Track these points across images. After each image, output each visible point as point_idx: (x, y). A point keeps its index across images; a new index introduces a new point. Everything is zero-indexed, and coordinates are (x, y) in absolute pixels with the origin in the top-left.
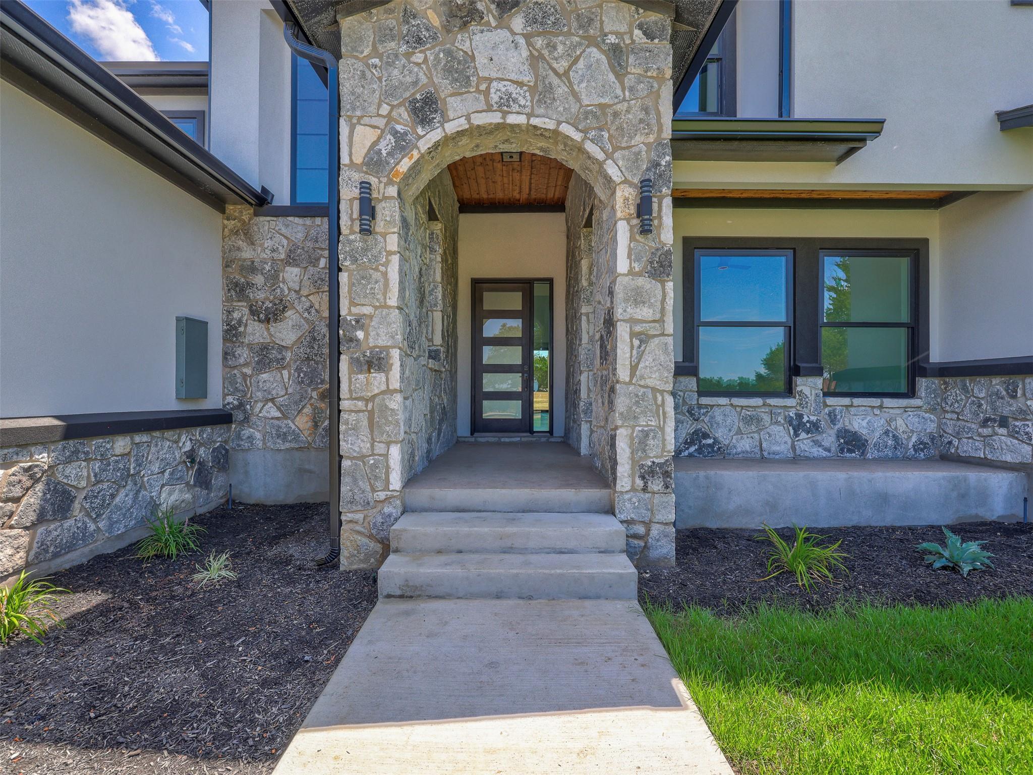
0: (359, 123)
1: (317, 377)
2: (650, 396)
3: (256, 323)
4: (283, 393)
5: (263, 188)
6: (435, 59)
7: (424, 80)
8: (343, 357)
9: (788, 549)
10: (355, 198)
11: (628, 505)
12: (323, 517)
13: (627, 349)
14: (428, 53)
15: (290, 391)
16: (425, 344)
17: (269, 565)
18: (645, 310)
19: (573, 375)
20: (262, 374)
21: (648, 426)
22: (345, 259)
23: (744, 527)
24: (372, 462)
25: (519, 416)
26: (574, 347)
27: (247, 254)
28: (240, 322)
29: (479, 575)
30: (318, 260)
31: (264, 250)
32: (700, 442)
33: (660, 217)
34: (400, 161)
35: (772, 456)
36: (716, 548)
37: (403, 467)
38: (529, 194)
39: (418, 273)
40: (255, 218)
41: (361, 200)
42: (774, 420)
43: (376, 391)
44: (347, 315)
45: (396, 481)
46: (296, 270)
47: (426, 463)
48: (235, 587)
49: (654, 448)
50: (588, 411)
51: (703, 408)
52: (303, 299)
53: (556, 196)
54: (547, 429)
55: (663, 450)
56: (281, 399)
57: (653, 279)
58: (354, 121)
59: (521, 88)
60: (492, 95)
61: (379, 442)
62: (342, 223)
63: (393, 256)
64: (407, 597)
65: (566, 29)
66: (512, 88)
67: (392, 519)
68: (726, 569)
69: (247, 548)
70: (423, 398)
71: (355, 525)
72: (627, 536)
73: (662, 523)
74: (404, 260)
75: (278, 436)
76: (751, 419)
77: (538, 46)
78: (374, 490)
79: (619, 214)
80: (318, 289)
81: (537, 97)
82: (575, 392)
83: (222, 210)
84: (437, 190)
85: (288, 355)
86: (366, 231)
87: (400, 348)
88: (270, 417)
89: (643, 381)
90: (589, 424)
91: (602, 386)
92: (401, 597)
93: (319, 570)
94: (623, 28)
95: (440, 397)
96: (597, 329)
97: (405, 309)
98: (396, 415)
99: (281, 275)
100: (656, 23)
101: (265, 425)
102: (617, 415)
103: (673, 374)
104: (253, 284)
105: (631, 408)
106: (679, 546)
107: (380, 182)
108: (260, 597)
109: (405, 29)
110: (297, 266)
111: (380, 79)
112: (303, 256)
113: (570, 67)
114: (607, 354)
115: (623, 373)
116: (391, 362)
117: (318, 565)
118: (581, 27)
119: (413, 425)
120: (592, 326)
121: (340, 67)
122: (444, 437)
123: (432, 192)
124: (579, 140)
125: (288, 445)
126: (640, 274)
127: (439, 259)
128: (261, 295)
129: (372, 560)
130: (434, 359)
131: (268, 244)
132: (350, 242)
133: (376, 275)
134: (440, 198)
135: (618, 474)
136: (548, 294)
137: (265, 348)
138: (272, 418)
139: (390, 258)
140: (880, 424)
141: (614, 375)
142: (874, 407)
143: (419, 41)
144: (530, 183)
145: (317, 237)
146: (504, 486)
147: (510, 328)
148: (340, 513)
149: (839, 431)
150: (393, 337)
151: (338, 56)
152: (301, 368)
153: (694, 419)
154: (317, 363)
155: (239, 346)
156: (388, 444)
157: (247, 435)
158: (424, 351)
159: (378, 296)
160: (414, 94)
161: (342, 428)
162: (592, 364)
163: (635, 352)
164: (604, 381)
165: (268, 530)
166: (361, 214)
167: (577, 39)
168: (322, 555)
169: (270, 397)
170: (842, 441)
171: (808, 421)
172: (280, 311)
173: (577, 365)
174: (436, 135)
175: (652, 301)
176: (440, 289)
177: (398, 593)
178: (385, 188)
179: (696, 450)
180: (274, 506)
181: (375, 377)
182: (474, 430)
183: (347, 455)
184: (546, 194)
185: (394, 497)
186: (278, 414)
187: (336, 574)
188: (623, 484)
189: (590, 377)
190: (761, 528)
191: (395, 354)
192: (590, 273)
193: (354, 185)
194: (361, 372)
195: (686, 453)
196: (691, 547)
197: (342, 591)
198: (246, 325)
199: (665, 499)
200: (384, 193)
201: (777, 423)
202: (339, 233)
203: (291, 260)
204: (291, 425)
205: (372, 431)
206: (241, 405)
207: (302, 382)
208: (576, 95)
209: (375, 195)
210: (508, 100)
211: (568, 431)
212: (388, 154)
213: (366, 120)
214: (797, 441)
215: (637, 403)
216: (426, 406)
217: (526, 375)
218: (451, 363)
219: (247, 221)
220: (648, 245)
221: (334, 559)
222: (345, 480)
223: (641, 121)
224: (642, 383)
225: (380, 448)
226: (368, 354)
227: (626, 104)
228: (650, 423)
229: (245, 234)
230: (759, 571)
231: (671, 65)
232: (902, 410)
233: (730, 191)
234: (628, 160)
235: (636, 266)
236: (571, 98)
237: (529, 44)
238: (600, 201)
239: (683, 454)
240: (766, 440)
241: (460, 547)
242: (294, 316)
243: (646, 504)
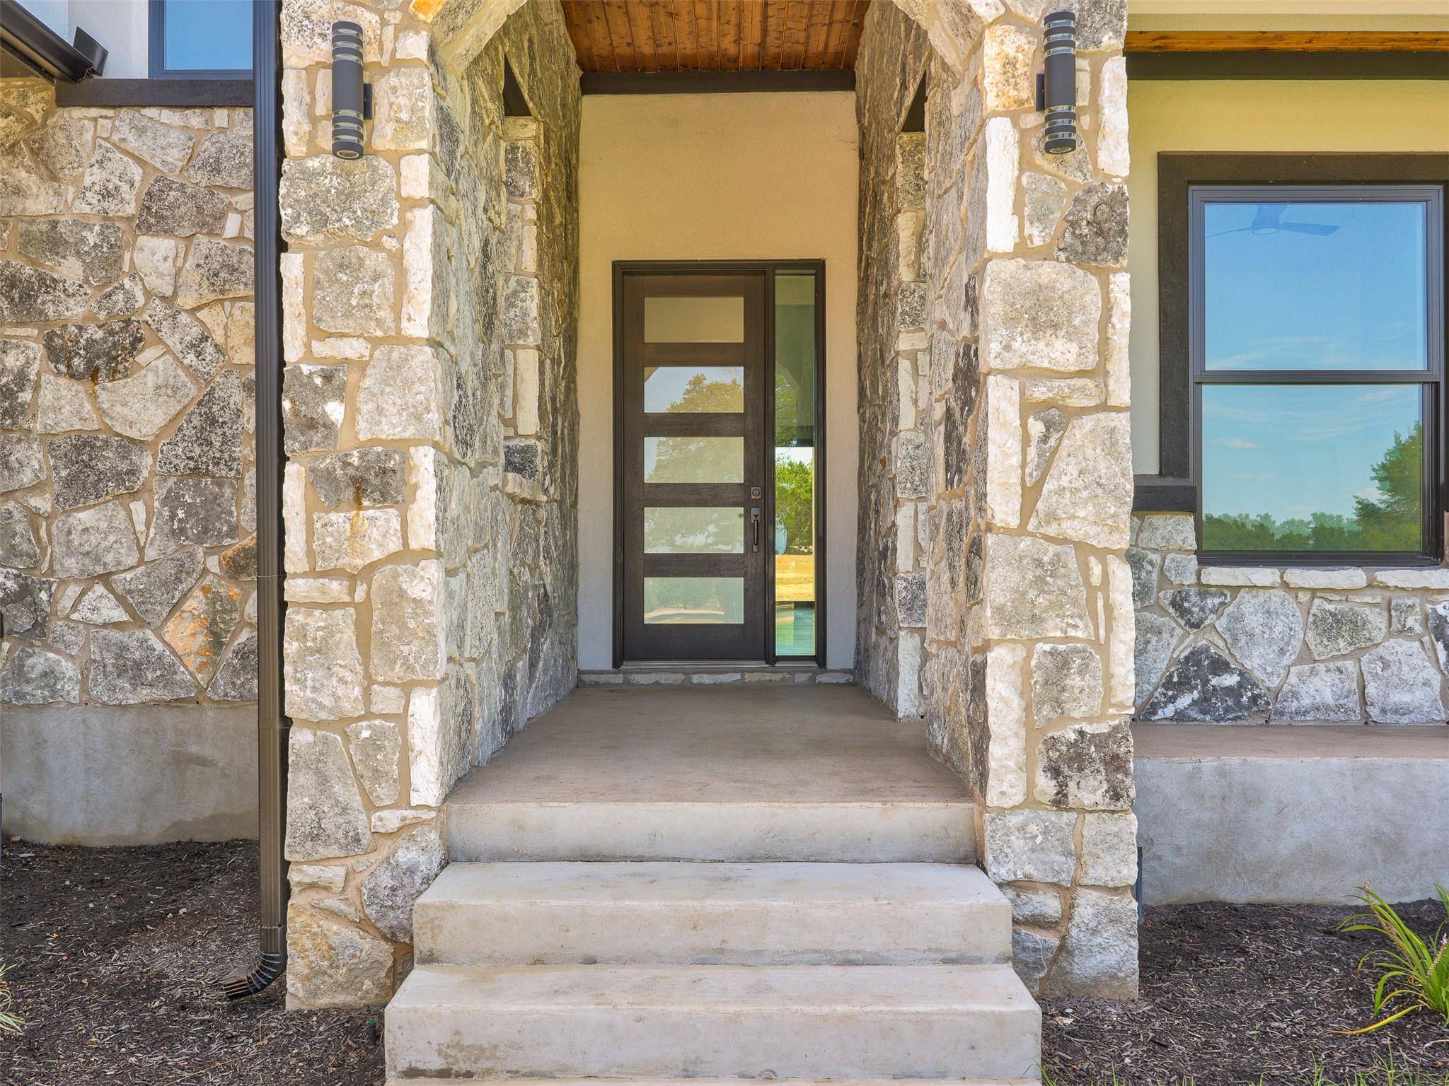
1: (219, 518)
2: (1072, 563)
3: (63, 381)
4: (132, 560)
5: (81, 35)
8: (290, 468)
9: (1425, 951)
10: (322, 65)
11: (1017, 843)
12: (236, 877)
13: (1014, 445)
15: (151, 554)
16: (498, 433)
17: (105, 998)
18: (1059, 344)
19: (877, 512)
20: (78, 510)
21: (1067, 639)
22: (297, 219)
23: (1318, 900)
24: (366, 734)
25: (737, 617)
26: (879, 436)
27: (40, 202)
28: (21, 378)
29: (640, 1019)
30: (220, 217)
31: (82, 193)
32: (1206, 682)
33: (1095, 108)
35: (1390, 718)
36: (1243, 952)
37: (445, 747)
38: (762, 44)
39: (478, 253)
40: (60, 111)
41: (337, 69)
42: (1396, 626)
43: (377, 555)
44: (301, 361)
45: (427, 783)
46: (164, 245)
47: (501, 739)
48: (20, 1052)
49: (1084, 696)
50: (916, 603)
51: (1213, 595)
52: (184, 318)
53: (831, 49)
54: (811, 650)
55: (1106, 702)
56: (128, 576)
57: (1079, 266)
61: (386, 684)
62: (288, 126)
63: (418, 213)
64: (457, 1075)
67: (418, 880)
68: (1269, 1005)
69: (46, 957)
70: (493, 573)
71: (323, 894)
72: (1015, 921)
73: (1103, 888)
74: (444, 219)
75: (121, 671)
76: (1338, 621)
78: (371, 806)
79: (991, 102)
80: (222, 292)
82: (883, 555)
84: (526, 37)
85: (146, 462)
86: (350, 148)
87: (435, 445)
88: (100, 621)
89: (1054, 525)
90: (917, 638)
91: (949, 538)
92: (444, 1074)
93: (233, 1009)
95: (534, 568)
96: (938, 393)
97: (447, 344)
98: (428, 614)
99: (127, 256)
101: (87, 644)
102: (989, 612)
103: (1129, 508)
104: (54, 281)
105: (1024, 594)
106: (1150, 948)
107: (384, 23)
108: (86, 1077)
110: (168, 233)
112: (183, 209)
114: (962, 455)
115: (1003, 506)
116: (413, 480)
117: (231, 998)
119: (468, 641)
120: (924, 384)
122: (545, 670)
123: (513, 43)
125: (145, 694)
126: (1044, 254)
127: (531, 214)
128: (75, 310)
129: (368, 984)
130: (519, 470)
131: (93, 176)
132: (310, 176)
133: (375, 260)
134: (532, 58)
135: (992, 764)
136: (811, 301)
137: (86, 444)
138: (105, 625)
139: (409, 215)
141: (981, 509)
144: (765, 17)
145: (217, 160)
146: (701, 794)
147: (716, 388)
148: (286, 865)
150: (418, 417)
152: (178, 497)
153: (1188, 623)
154: (219, 482)
155: (19, 441)
156: (407, 688)
157: (39, 669)
158: (495, 451)
159: (381, 314)
161: (291, 647)
162: (924, 482)
163: (1032, 453)
164: (957, 525)
165: (98, 910)
166: (336, 106)
168: (239, 971)
169: (100, 570)
172: (124, 348)
173: (886, 485)
175: (1077, 322)
176: (534, 291)
177: (437, 1063)
178: (396, 38)
179: (1194, 703)
180: (111, 850)
181: (371, 519)
182: (621, 654)
183: (303, 716)
184: (807, 44)
185: (423, 823)
186: (120, 615)
187: (276, 1020)
188: (1005, 788)
189: (921, 517)
190: (1361, 903)
191: (424, 460)
192: (921, 247)
193: (317, 30)
194: (337, 506)
195: (1169, 711)
196: (1178, 951)
197: (293, 1061)
198: (37, 387)
199: (1111, 825)
200: (394, 51)
201: (1404, 632)
202: (281, 154)
203: (152, 218)
204: (153, 640)
205: (366, 657)
206: (25, 592)
207: (182, 531)
209: (370, 56)
211: (864, 654)
215: (1039, 582)
216: (501, 592)
217: (754, 511)
218: (563, 480)
219: (38, 117)
220: (1064, 180)
221: (270, 981)
222: (295, 779)
224: (1052, 530)
225: (386, 700)
226: (355, 460)
228: (1071, 633)
229: (34, 153)
230: (1353, 1011)
233: (1280, 36)
235: (1035, 232)
238: (945, 66)
239: (1160, 714)
240: (1375, 676)
241: (592, 949)
242: (160, 363)
243: (1063, 841)
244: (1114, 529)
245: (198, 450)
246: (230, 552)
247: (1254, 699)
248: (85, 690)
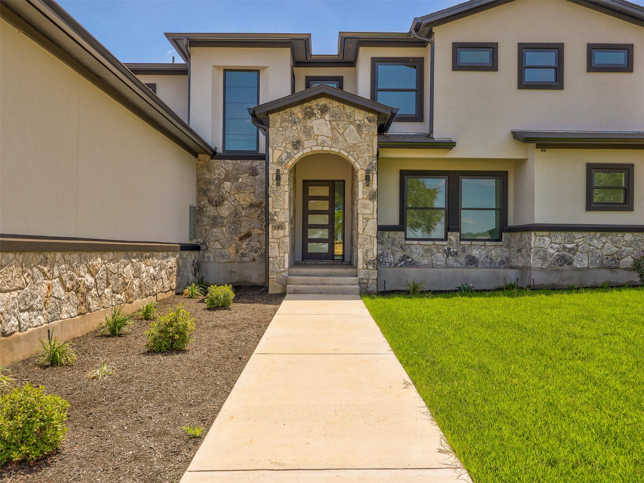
0: (275, 149)
1: (238, 231)
2: (369, 238)
3: (211, 207)
4: (223, 238)
5: (215, 148)
6: (300, 128)
7: (296, 135)
8: (270, 225)
10: (274, 174)
11: (361, 273)
13: (362, 223)
14: (298, 126)
15: (226, 236)
18: (367, 210)
20: (214, 229)
21: (368, 248)
22: (271, 193)
24: (279, 259)
25: (327, 251)
27: (208, 176)
28: (204, 206)
30: (238, 179)
31: (215, 174)
32: (406, 260)
33: (372, 180)
34: (289, 161)
35: (437, 267)
37: (289, 261)
40: (211, 160)
41: (277, 175)
42: (438, 251)
43: (281, 236)
44: (271, 211)
45: (287, 266)
46: (229, 183)
49: (370, 255)
51: (407, 246)
52: (232, 196)
55: (373, 256)
56: (222, 240)
57: (370, 200)
58: (274, 148)
59: (328, 138)
60: (319, 141)
61: (281, 253)
64: (295, 293)
65: (343, 119)
66: (325, 138)
67: (286, 277)
71: (274, 279)
72: (361, 283)
73: (372, 279)
74: (290, 194)
75: (221, 257)
76: (428, 250)
77: (334, 125)
78: (280, 268)
79: (359, 179)
80: (239, 192)
81: (333, 141)
83: (197, 157)
85: (225, 221)
86: (278, 185)
87: (288, 222)
89: (367, 233)
92: (293, 293)
93: (262, 294)
94: (361, 119)
98: (287, 244)
99: (222, 185)
100: (372, 117)
101: (215, 252)
102: (358, 244)
104: (210, 189)
105: (363, 242)
107: (282, 168)
109: (290, 118)
110: (229, 181)
111: (282, 135)
112: (232, 177)
113: (344, 131)
115: (360, 231)
116: (285, 227)
118: (348, 118)
121: (269, 131)
124: (347, 155)
125: (225, 260)
126: (366, 199)
128: (213, 194)
129: (279, 290)
131: (217, 172)
132: (272, 188)
133: (281, 199)
135: (359, 264)
137: (215, 217)
138: (218, 249)
139: (285, 193)
140: (484, 252)
141: (357, 231)
142: (481, 245)
143: (295, 122)
145: (238, 169)
148: (269, 275)
149: (466, 256)
150: (286, 219)
151: (269, 127)
152: (231, 227)
153: (403, 250)
154: (238, 224)
155: (204, 217)
156: (284, 253)
157: (207, 256)
159: (282, 205)
160: (293, 140)
163: (364, 224)
166: (276, 179)
167: (346, 122)
169: (217, 239)
170: (468, 260)
171: (453, 252)
172: (222, 201)
174: (301, 154)
175: (370, 208)
177: (292, 292)
178: (284, 170)
179: (404, 264)
181: (280, 232)
182: (303, 258)
183: (271, 256)
185: (286, 270)
186: (220, 247)
187: (268, 294)
188: (360, 267)
193: (274, 169)
194: (276, 230)
195: (400, 265)
198: (207, 207)
199: (373, 271)
200: (284, 172)
201: (440, 252)
202: (269, 185)
203: (227, 179)
204: (226, 251)
205: (279, 249)
206: (204, 243)
207: (231, 233)
208: (345, 140)
209: (280, 173)
210: (324, 142)
212: (285, 159)
213: (277, 148)
214: (448, 260)
215: (365, 240)
217: (330, 230)
219: (207, 161)
220: (368, 190)
221: (267, 290)
222: (270, 264)
223: (367, 149)
225: (282, 255)
226: (278, 224)
227: (362, 144)
229: (207, 167)
231: (377, 131)
232: (495, 247)
234: (363, 162)
235: (365, 196)
236: (344, 141)
237: (331, 124)
239: (398, 265)
240: (434, 259)
241: (308, 283)
242: (228, 204)
243: (367, 273)
244: (374, 234)
245: (234, 219)
246: (239, 236)
247: (414, 263)
248: (215, 260)
